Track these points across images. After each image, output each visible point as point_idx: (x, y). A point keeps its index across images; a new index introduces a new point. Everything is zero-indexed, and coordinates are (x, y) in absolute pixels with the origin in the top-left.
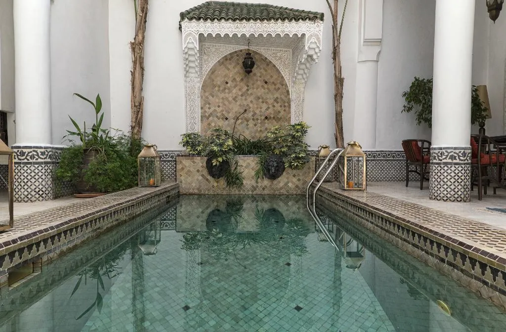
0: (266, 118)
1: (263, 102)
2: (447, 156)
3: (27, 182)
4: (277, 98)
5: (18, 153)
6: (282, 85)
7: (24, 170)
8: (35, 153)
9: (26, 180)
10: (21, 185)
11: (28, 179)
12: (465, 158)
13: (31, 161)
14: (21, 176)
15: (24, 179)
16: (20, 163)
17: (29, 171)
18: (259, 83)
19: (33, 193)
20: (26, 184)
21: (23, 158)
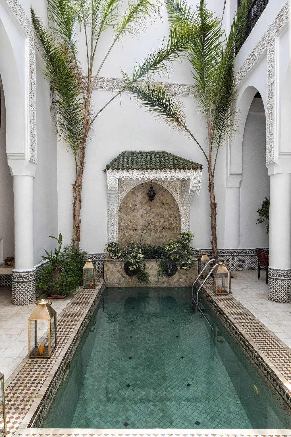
0: (163, 228)
1: (161, 217)
2: (277, 274)
3: (23, 293)
4: (171, 214)
5: (18, 276)
6: (175, 205)
7: (21, 286)
8: (27, 276)
9: (22, 292)
10: (19, 295)
11: (23, 291)
12: (288, 276)
13: (25, 280)
14: (19, 290)
15: (21, 292)
16: (19, 282)
17: (24, 287)
18: (158, 204)
19: (26, 300)
20: (22, 294)
21: (20, 279)
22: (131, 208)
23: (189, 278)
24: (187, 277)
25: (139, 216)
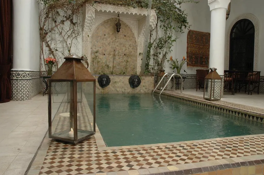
0: (125, 55)
1: (123, 46)
3: (21, 90)
4: (130, 44)
5: (16, 74)
6: (133, 38)
7: (19, 83)
8: (25, 74)
9: (20, 89)
10: (18, 92)
13: (23, 78)
14: (18, 86)
15: (20, 88)
16: (18, 80)
17: (22, 84)
18: (121, 36)
19: (24, 96)
20: (21, 91)
21: (19, 77)
22: (101, 37)
23: (147, 89)
24: (146, 88)
25: (107, 44)
